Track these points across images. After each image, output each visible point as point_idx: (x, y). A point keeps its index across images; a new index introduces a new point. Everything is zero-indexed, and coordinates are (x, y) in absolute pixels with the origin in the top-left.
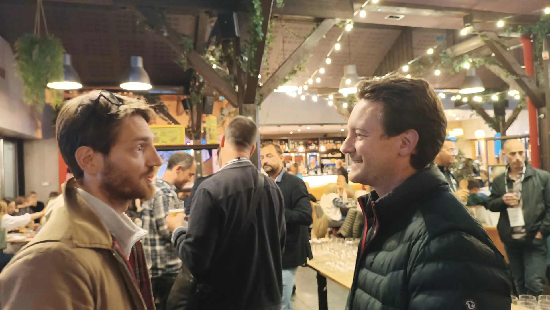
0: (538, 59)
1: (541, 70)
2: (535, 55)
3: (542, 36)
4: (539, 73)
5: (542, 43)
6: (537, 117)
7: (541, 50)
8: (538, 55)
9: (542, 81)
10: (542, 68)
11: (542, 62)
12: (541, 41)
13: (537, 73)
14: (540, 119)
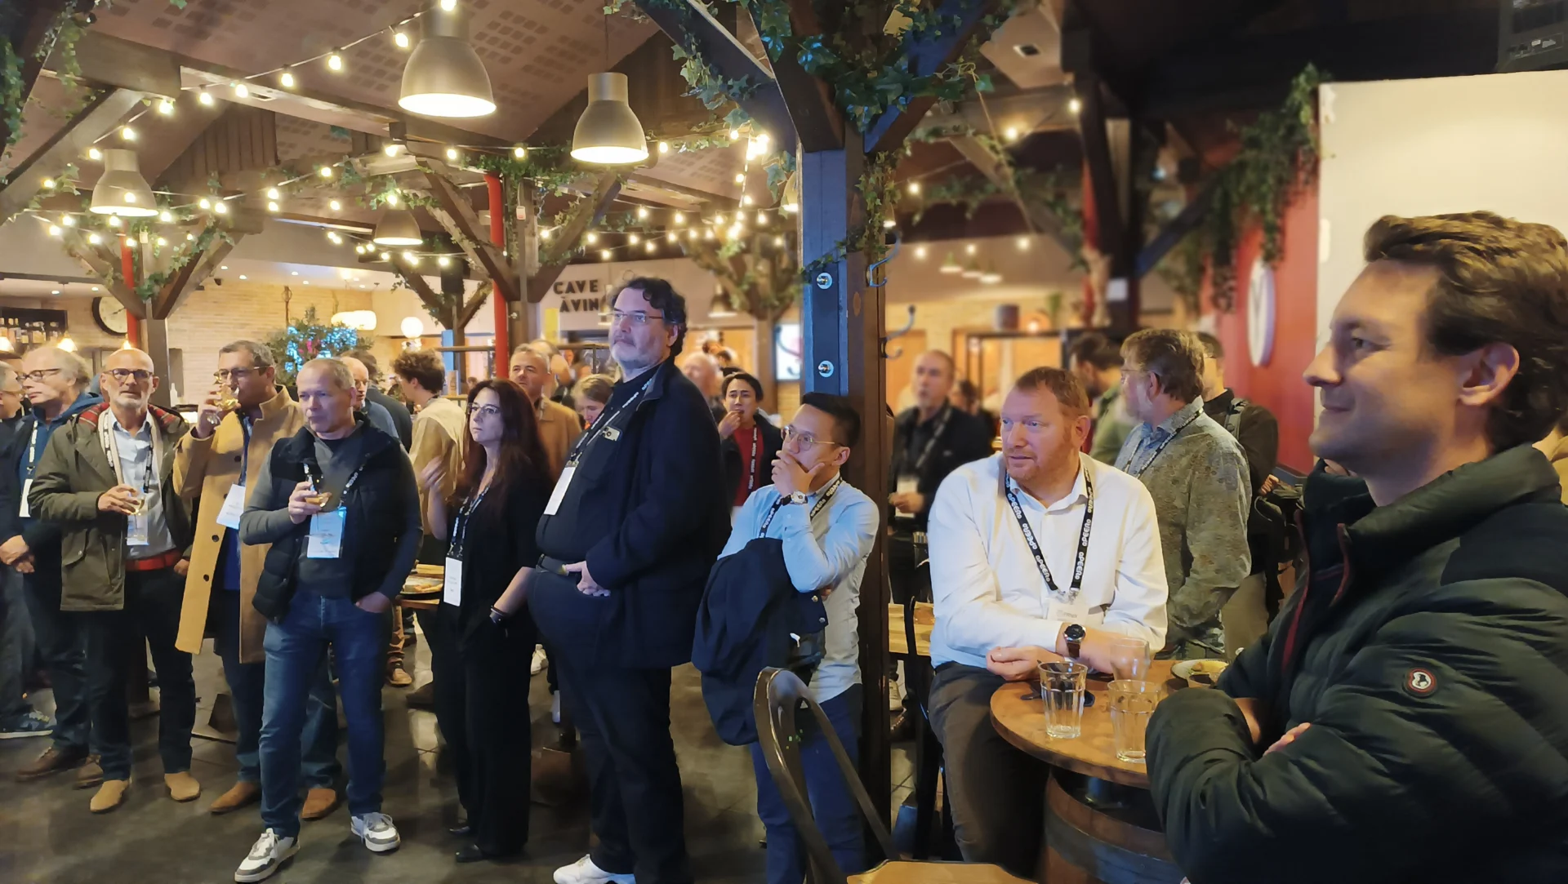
2: (507, 208)
6: (508, 317)
8: (510, 208)
10: (517, 232)
11: (515, 223)
14: (511, 320)
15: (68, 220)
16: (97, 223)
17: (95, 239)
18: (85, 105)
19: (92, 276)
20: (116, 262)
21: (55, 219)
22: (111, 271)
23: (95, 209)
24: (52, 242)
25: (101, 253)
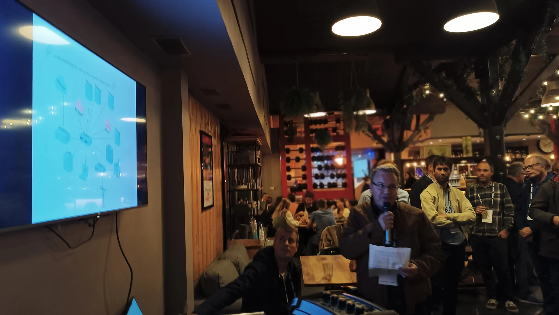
15: (532, 111)
16: (544, 111)
17: (541, 117)
18: (544, 65)
19: (540, 132)
20: (549, 125)
21: (527, 112)
22: (547, 128)
23: (543, 106)
24: (525, 120)
25: (542, 122)
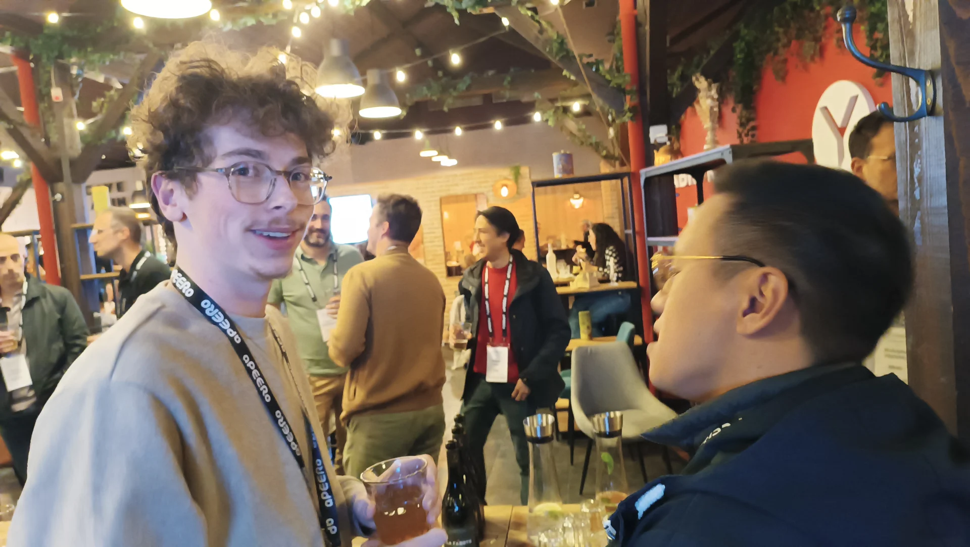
0: (46, 98)
1: (51, 119)
2: (40, 91)
3: (48, 58)
4: (48, 122)
5: (49, 72)
6: (51, 199)
7: (49, 85)
8: (44, 91)
9: (54, 138)
10: (53, 115)
11: (51, 105)
12: (48, 69)
13: (46, 123)
14: (55, 201)
